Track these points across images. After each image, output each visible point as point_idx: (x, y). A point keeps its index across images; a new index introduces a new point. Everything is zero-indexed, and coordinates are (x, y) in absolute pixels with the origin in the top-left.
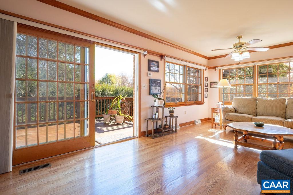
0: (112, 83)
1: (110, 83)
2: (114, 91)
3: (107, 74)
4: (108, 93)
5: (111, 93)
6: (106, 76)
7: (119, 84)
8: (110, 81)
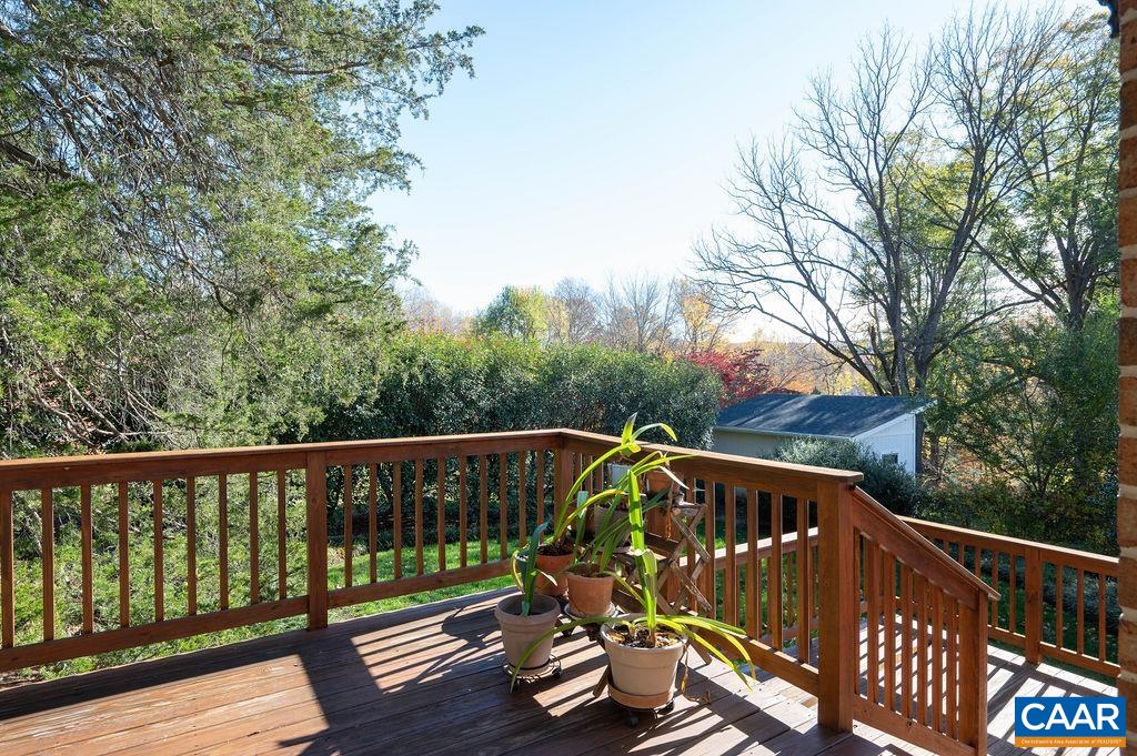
0: (528, 330)
1: (520, 328)
2: (541, 370)
3: (508, 290)
4: (518, 380)
5: (531, 377)
6: (506, 297)
7: (557, 334)
8: (522, 322)
